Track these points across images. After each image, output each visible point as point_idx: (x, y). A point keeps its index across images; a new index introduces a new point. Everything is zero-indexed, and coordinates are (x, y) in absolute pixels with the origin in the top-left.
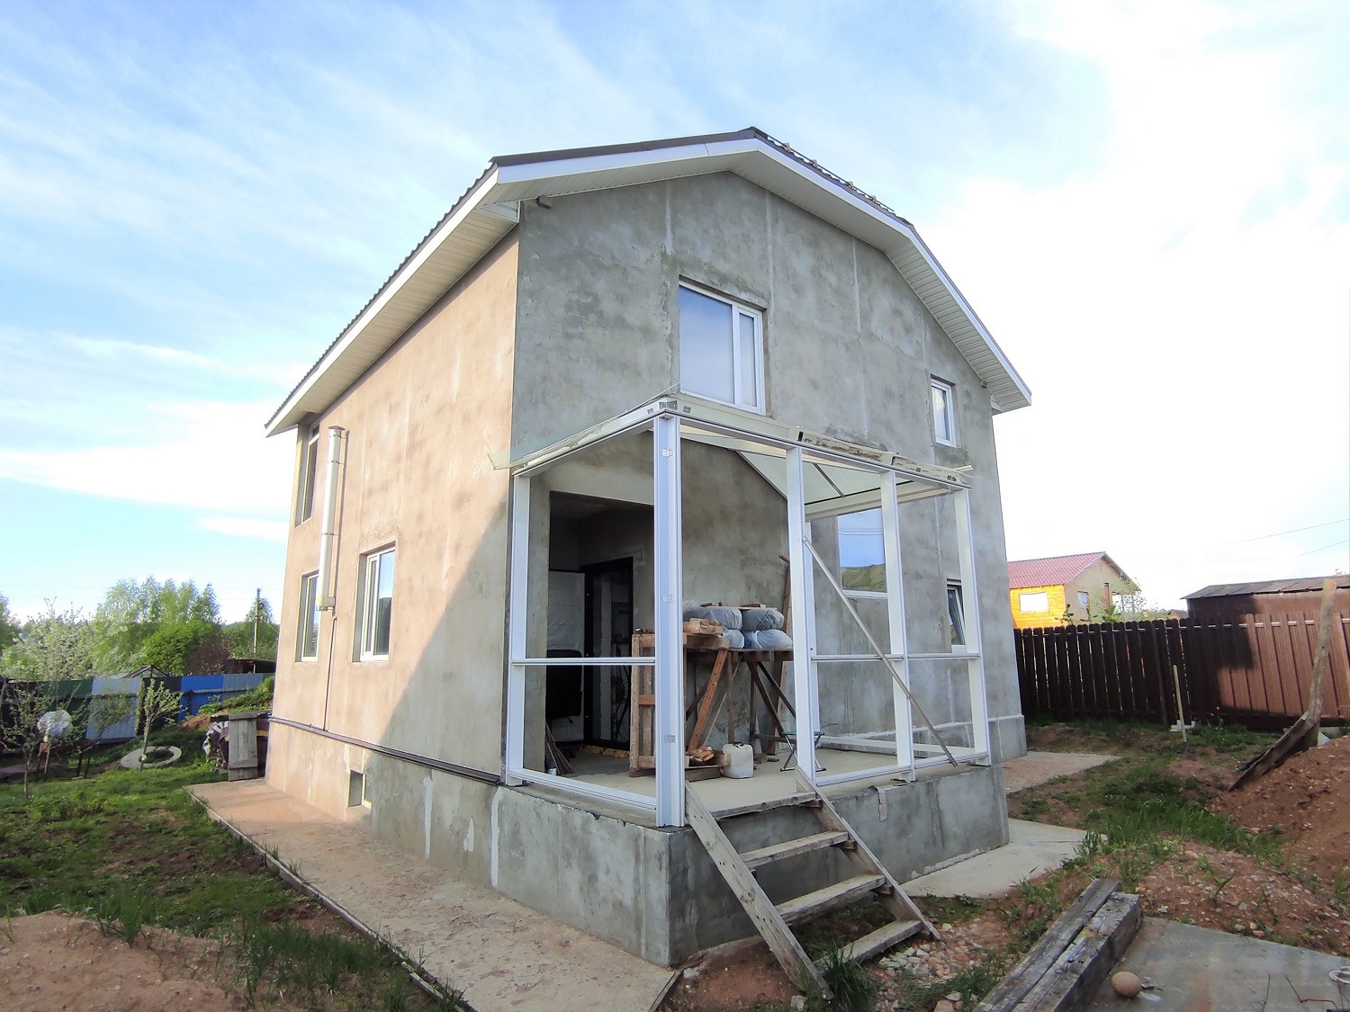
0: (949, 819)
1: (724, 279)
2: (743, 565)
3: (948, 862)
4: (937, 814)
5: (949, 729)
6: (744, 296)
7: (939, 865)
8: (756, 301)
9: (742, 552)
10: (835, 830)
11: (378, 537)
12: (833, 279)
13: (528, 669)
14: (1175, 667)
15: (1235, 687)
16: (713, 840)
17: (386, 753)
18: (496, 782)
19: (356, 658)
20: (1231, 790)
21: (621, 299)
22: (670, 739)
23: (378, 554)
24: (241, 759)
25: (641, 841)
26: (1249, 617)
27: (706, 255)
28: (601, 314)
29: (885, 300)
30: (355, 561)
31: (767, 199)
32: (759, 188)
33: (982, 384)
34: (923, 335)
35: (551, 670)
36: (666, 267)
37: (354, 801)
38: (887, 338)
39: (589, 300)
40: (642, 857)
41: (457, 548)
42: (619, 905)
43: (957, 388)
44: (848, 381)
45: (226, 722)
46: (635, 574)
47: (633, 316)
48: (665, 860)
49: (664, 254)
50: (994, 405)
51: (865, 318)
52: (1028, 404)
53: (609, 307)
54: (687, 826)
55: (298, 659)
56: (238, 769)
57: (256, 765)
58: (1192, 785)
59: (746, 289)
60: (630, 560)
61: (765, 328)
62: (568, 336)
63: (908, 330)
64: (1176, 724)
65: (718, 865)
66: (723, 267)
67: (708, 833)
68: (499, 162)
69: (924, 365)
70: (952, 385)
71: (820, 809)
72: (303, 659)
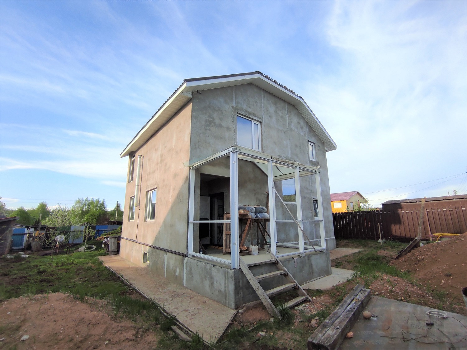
0: (314, 267)
1: (250, 114)
2: (255, 194)
3: (314, 279)
4: (311, 266)
5: (314, 241)
6: (255, 118)
7: (312, 280)
8: (259, 120)
9: (255, 190)
10: (282, 270)
11: (152, 186)
12: (280, 114)
13: (194, 224)
14: (379, 224)
15: (396, 230)
16: (247, 273)
17: (153, 247)
18: (185, 256)
19: (145, 220)
20: (396, 259)
21: (221, 119)
22: (235, 244)
23: (152, 191)
24: (113, 249)
25: (227, 273)
26: (400, 210)
27: (245, 107)
28: (215, 123)
29: (295, 120)
30: (145, 193)
31: (262, 91)
32: (259, 88)
33: (323, 143)
34: (306, 129)
35: (200, 224)
36: (233, 110)
37: (144, 261)
38: (296, 130)
39: (212, 119)
40: (227, 278)
41: (174, 189)
42: (220, 291)
43: (316, 144)
44: (285, 142)
45: (108, 239)
46: (224, 197)
47: (224, 124)
48: (233, 278)
49: (233, 107)
50: (326, 149)
51: (290, 124)
52: (336, 149)
53: (217, 121)
54: (240, 269)
55: (129, 221)
56: (112, 252)
57: (117, 251)
58: (384, 258)
59: (256, 116)
60: (223, 193)
61: (261, 127)
62: (206, 130)
63: (302, 128)
64: (379, 240)
65: (249, 280)
66: (250, 110)
67: (246, 270)
68: (187, 81)
69: (306, 138)
70: (314, 143)
71: (277, 264)
72: (130, 221)
